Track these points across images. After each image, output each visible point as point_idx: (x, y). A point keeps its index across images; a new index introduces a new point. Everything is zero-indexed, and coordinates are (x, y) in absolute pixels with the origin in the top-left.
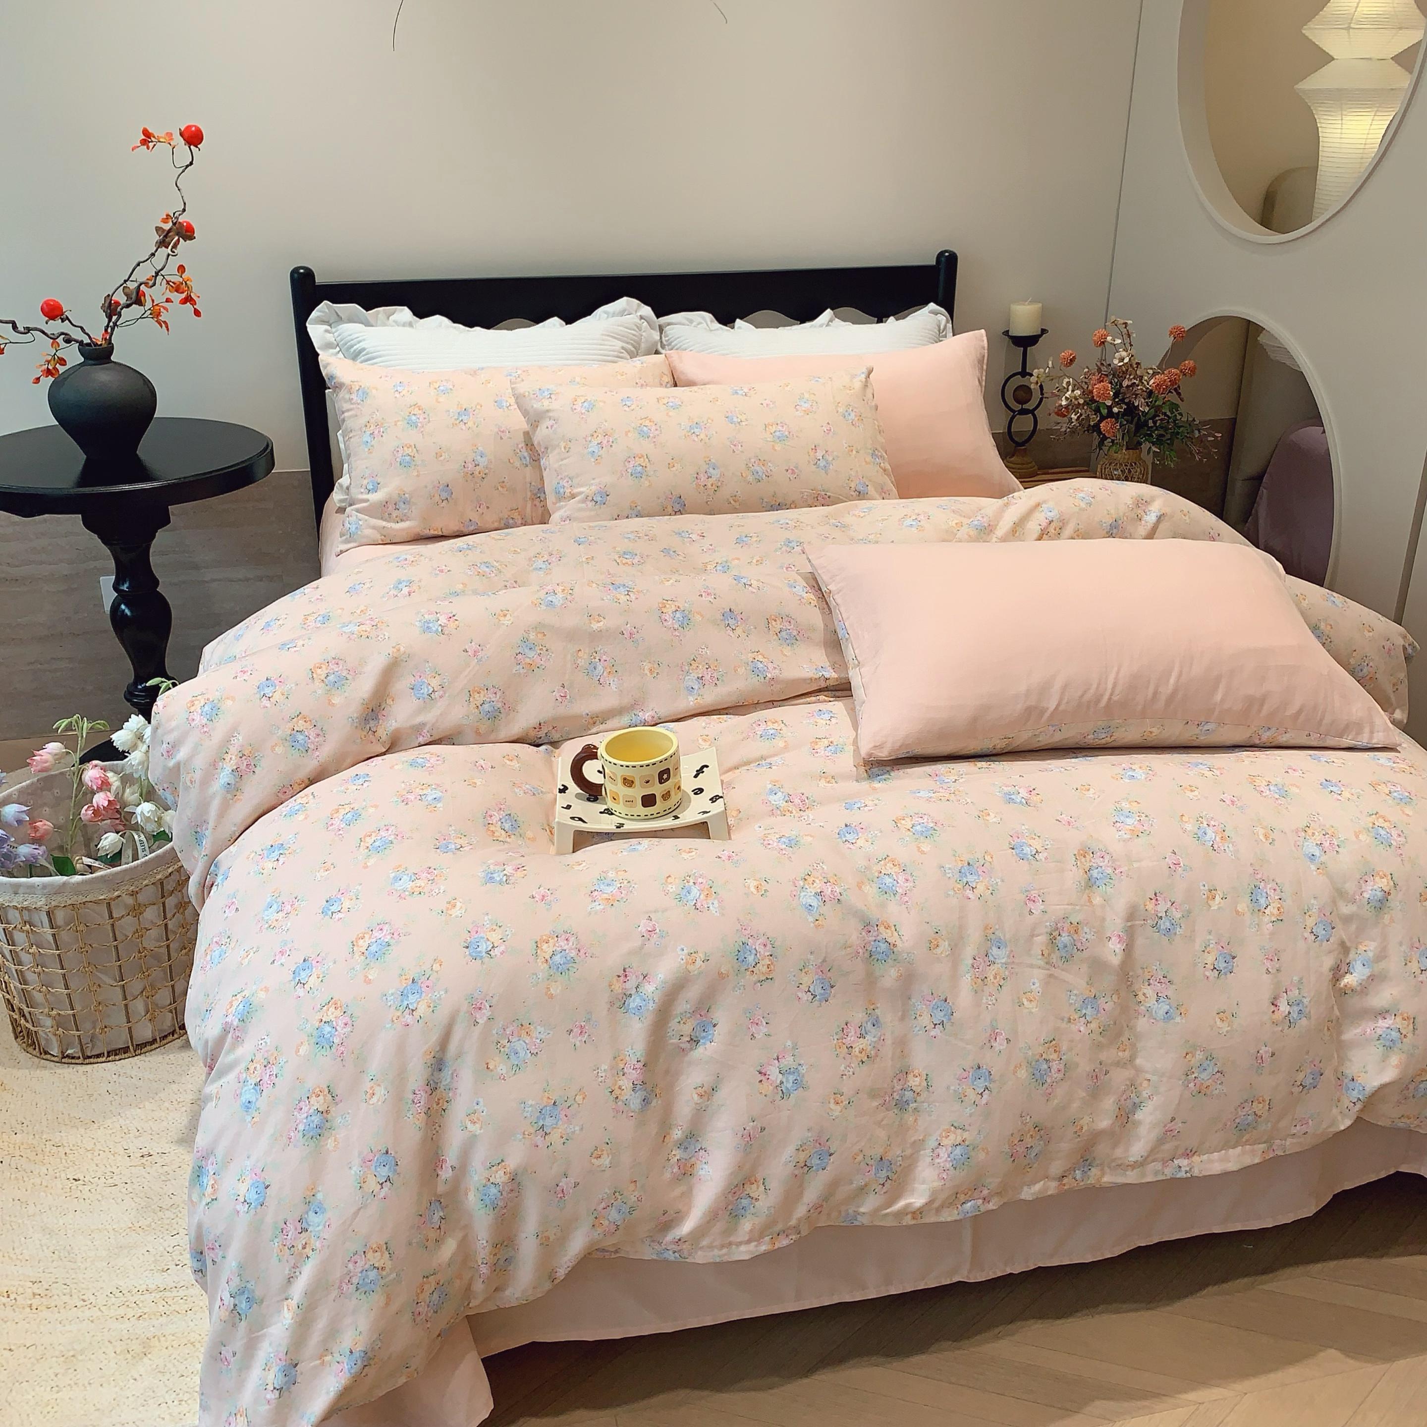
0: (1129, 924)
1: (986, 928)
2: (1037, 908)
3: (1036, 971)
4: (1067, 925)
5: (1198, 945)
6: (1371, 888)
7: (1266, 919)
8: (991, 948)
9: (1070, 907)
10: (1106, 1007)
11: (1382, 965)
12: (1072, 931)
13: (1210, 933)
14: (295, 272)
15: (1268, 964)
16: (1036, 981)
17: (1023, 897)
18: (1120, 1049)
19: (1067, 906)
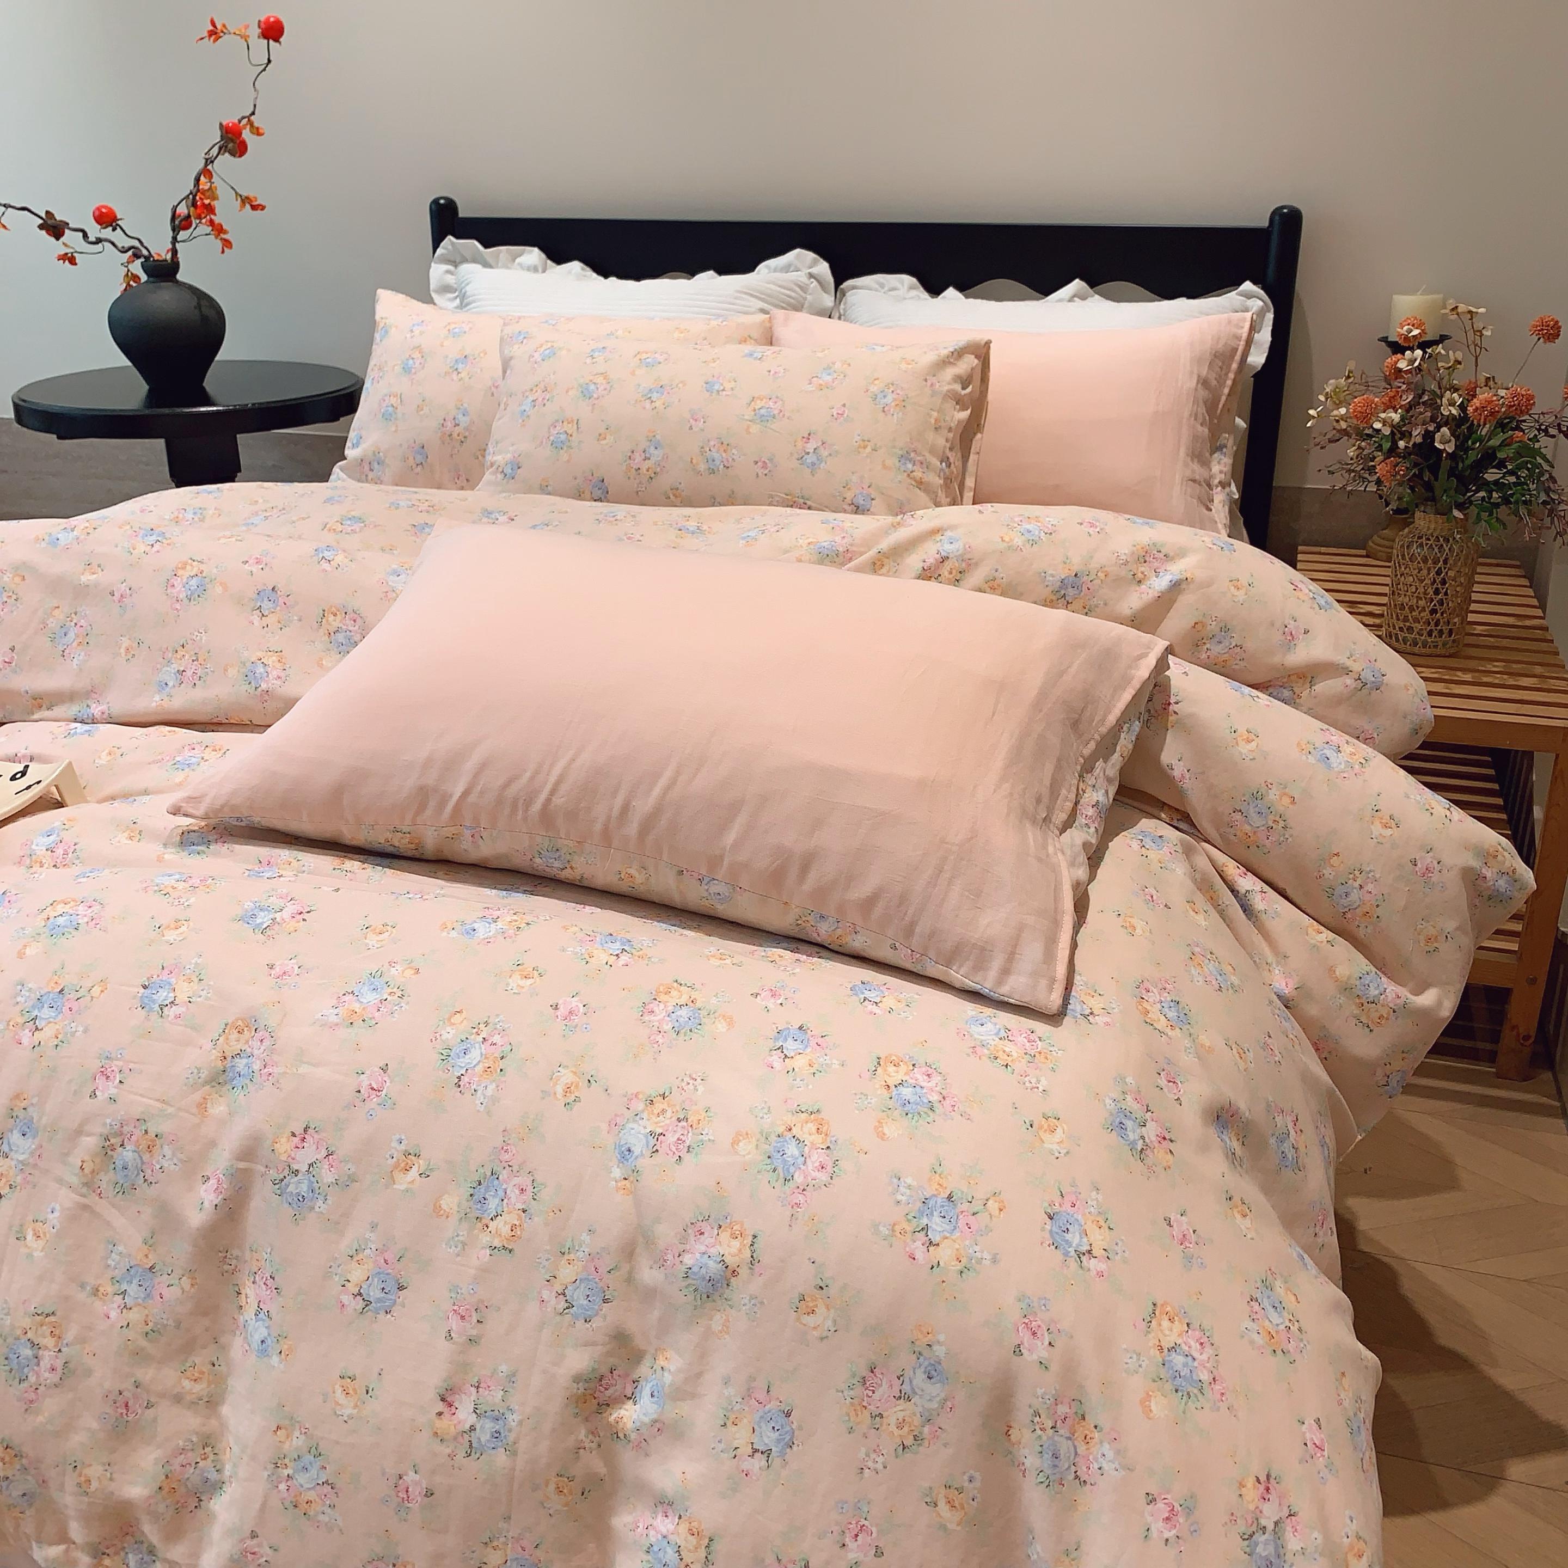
0: (242, 1165)
1: (17, 1096)
2: (107, 1089)
3: (64, 1191)
4: (138, 1133)
5: (346, 1243)
6: (703, 1248)
7: (485, 1239)
8: (12, 1131)
9: (158, 1105)
10: (166, 1292)
11: (684, 1408)
12: (144, 1144)
13: (374, 1227)
14: (436, 202)
15: (454, 1323)
16: (58, 1207)
17: (95, 1065)
18: (188, 1374)
19: (151, 1102)
